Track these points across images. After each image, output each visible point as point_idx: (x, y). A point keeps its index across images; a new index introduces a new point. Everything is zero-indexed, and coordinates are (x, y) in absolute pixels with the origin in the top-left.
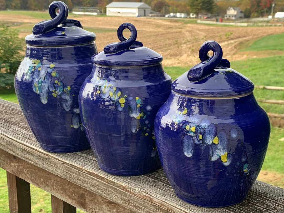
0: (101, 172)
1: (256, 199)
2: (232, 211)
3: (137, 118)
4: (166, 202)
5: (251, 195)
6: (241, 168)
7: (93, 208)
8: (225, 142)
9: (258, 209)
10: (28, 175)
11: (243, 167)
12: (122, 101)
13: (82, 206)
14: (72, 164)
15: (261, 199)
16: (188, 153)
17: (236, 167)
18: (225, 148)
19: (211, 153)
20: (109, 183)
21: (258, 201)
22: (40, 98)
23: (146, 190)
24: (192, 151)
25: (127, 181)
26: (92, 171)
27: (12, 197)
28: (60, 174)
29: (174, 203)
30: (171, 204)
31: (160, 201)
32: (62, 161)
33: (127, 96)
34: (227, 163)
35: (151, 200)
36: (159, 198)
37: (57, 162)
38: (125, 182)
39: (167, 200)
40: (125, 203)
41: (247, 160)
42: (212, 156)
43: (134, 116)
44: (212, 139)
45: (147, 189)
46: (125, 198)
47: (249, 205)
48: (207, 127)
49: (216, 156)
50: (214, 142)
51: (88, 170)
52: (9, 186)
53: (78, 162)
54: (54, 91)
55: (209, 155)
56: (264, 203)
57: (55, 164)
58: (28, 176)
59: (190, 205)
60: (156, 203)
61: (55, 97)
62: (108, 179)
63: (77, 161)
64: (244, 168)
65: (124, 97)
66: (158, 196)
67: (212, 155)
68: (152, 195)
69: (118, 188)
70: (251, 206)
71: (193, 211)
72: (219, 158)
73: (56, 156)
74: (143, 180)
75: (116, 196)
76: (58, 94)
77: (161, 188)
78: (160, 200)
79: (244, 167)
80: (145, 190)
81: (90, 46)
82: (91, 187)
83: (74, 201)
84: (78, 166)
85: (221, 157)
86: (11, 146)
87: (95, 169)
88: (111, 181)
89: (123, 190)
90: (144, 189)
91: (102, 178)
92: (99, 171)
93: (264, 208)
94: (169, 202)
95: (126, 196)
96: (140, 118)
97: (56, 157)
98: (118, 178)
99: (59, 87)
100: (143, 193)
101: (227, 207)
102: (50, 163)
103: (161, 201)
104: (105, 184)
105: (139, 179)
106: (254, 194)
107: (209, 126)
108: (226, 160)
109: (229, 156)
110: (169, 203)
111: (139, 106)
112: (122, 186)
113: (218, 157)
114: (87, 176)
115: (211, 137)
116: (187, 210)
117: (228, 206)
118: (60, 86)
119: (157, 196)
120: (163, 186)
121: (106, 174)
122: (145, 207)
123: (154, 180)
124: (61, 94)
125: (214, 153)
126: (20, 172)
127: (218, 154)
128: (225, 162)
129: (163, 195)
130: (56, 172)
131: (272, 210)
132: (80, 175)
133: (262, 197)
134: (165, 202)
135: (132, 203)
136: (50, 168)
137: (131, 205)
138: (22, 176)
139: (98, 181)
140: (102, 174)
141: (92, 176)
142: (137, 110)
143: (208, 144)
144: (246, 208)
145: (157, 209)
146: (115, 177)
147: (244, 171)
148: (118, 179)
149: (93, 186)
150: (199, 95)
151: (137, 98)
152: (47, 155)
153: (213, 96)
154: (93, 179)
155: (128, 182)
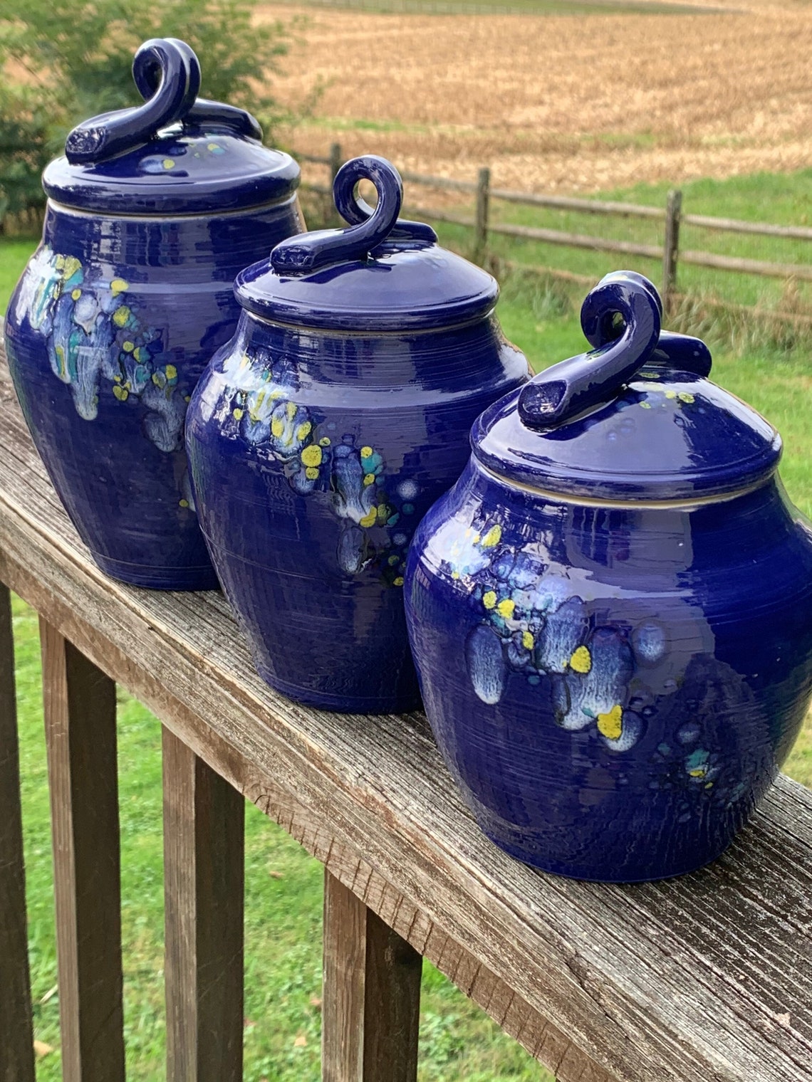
0: (258, 683)
1: (759, 866)
2: (647, 904)
3: (362, 524)
4: (431, 833)
5: (747, 848)
6: (678, 764)
7: (262, 783)
8: (613, 670)
9: (744, 911)
10: (82, 630)
11: (684, 761)
12: (313, 457)
13: (232, 769)
14: (173, 637)
15: (776, 869)
16: (486, 688)
17: (657, 759)
18: (612, 688)
19: (562, 701)
20: (273, 729)
21: (760, 874)
22: (74, 398)
23: (382, 777)
24: (500, 683)
25: (328, 733)
26: (230, 677)
27: (53, 685)
28: (143, 660)
29: (455, 841)
30: (446, 846)
31: (414, 827)
32: (148, 622)
33: (329, 442)
34: (621, 741)
35: (388, 817)
36: (412, 817)
37: (135, 622)
38: (321, 736)
39: (437, 826)
40: (318, 805)
41: (699, 738)
42: (567, 713)
43: (353, 516)
44: (569, 652)
45: (387, 772)
46: (317, 789)
47: (722, 887)
48: (553, 609)
49: (580, 712)
50: (575, 666)
51: (217, 670)
52: (45, 650)
53: (196, 633)
54: (118, 379)
55: (556, 707)
56: (779, 888)
57: (129, 628)
58: (85, 634)
59: (508, 861)
60: (400, 830)
61: (124, 399)
62: (273, 714)
63: (192, 630)
64: (689, 764)
65: (321, 443)
66: (415, 805)
67: (566, 709)
68: (395, 802)
69: (299, 751)
70: (727, 893)
71: (507, 882)
72: (591, 723)
73: (132, 598)
74: (386, 736)
75: (294, 776)
76: (133, 391)
77: (434, 777)
78: (415, 824)
79: (689, 760)
80: (378, 777)
81: (264, 217)
82: (226, 728)
83: (210, 748)
84: (189, 649)
85: (597, 719)
86: (12, 535)
87: (240, 670)
88: (280, 723)
89: (313, 762)
90: (374, 774)
91: (256, 708)
92: (251, 678)
93: (769, 909)
94: (442, 836)
95: (319, 785)
96: (373, 522)
97: (133, 603)
98: (305, 715)
99: (137, 367)
100: (366, 788)
101: (636, 884)
102: (117, 618)
103: (418, 826)
104: (264, 731)
105: (375, 730)
106: (761, 844)
107: (561, 605)
108: (617, 732)
109: (628, 720)
110: (441, 841)
111: (370, 479)
112: (310, 747)
113: (587, 720)
114: (215, 690)
115: (563, 645)
116: (489, 876)
117: (642, 883)
118: (139, 363)
119: (409, 808)
120: (444, 771)
121: (271, 694)
122: (370, 834)
123: (426, 740)
124: (142, 391)
125: (574, 705)
126: (62, 614)
127: (587, 707)
128: (612, 740)
129: (430, 805)
130: (133, 651)
131: (795, 921)
132: (197, 682)
133: (784, 860)
134: (429, 836)
135: (338, 814)
136: (118, 637)
137: (333, 818)
138: (67, 629)
139: (243, 713)
140: (257, 691)
141: (227, 693)
142: (365, 492)
143: (554, 668)
144: (705, 900)
145: (404, 851)
146: (296, 708)
147: (690, 776)
148: (303, 719)
149: (232, 725)
150: (542, 485)
151: (366, 452)
152: (108, 589)
153: (590, 493)
154: (231, 702)
155: (332, 736)
